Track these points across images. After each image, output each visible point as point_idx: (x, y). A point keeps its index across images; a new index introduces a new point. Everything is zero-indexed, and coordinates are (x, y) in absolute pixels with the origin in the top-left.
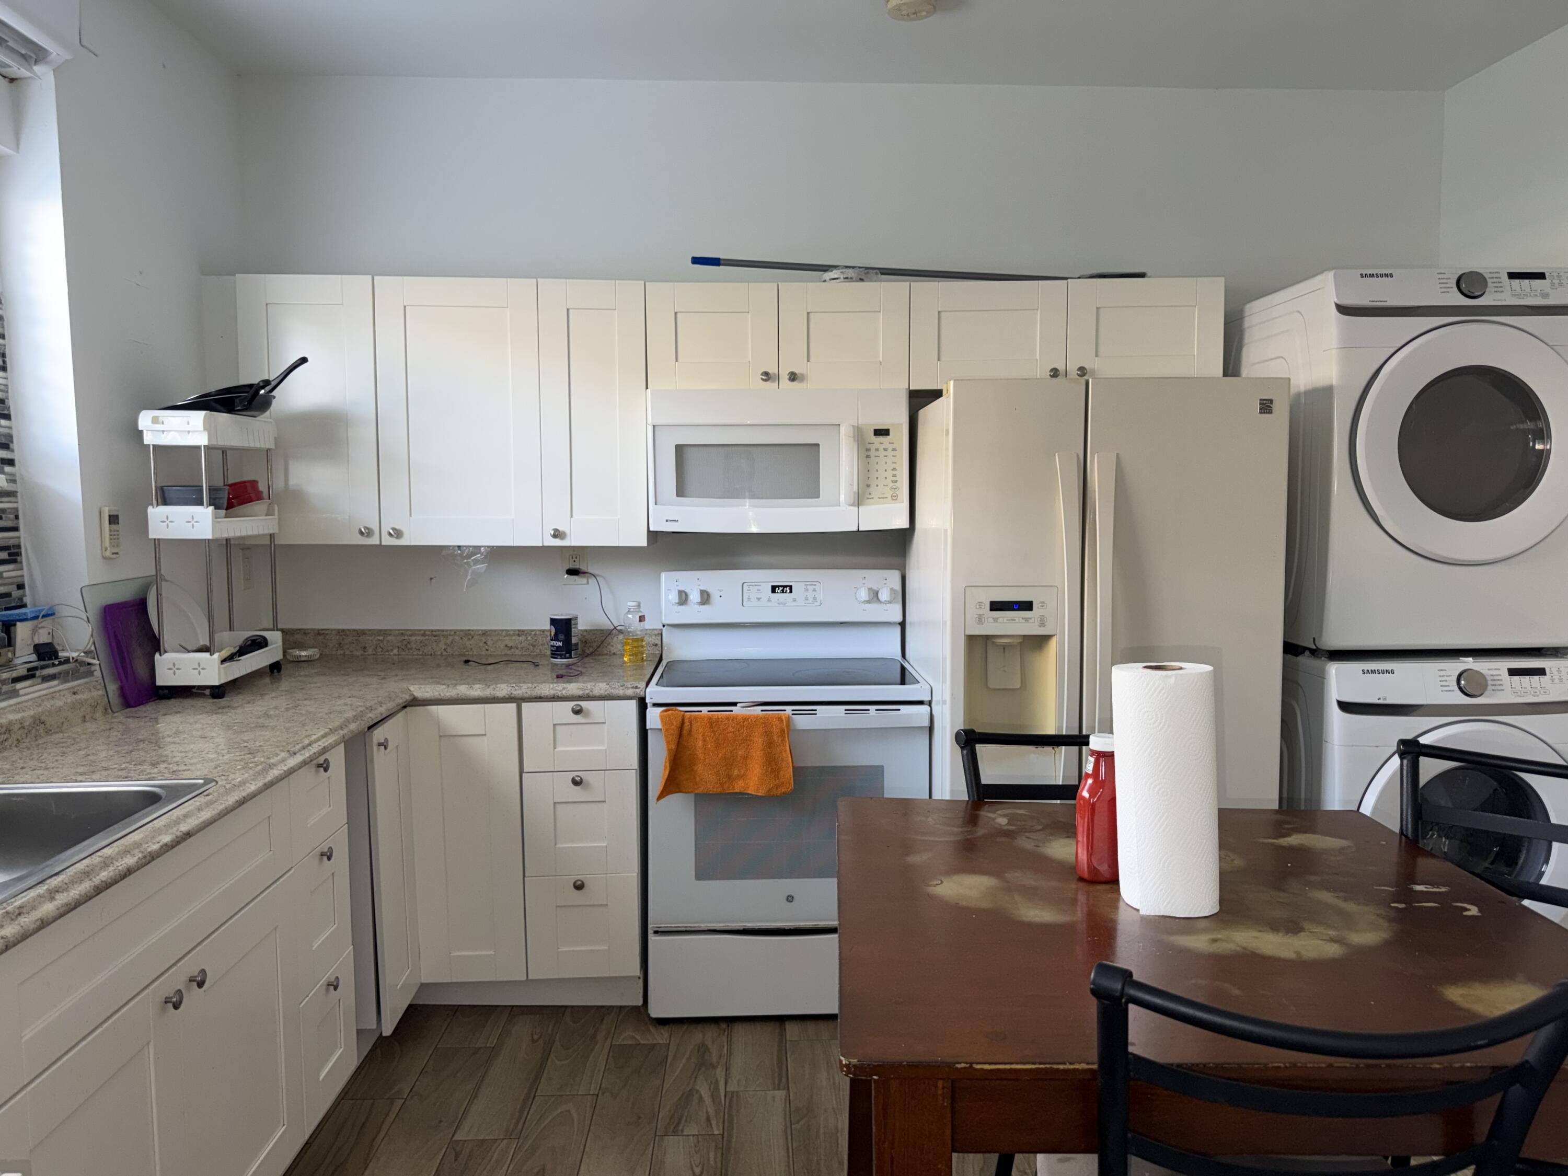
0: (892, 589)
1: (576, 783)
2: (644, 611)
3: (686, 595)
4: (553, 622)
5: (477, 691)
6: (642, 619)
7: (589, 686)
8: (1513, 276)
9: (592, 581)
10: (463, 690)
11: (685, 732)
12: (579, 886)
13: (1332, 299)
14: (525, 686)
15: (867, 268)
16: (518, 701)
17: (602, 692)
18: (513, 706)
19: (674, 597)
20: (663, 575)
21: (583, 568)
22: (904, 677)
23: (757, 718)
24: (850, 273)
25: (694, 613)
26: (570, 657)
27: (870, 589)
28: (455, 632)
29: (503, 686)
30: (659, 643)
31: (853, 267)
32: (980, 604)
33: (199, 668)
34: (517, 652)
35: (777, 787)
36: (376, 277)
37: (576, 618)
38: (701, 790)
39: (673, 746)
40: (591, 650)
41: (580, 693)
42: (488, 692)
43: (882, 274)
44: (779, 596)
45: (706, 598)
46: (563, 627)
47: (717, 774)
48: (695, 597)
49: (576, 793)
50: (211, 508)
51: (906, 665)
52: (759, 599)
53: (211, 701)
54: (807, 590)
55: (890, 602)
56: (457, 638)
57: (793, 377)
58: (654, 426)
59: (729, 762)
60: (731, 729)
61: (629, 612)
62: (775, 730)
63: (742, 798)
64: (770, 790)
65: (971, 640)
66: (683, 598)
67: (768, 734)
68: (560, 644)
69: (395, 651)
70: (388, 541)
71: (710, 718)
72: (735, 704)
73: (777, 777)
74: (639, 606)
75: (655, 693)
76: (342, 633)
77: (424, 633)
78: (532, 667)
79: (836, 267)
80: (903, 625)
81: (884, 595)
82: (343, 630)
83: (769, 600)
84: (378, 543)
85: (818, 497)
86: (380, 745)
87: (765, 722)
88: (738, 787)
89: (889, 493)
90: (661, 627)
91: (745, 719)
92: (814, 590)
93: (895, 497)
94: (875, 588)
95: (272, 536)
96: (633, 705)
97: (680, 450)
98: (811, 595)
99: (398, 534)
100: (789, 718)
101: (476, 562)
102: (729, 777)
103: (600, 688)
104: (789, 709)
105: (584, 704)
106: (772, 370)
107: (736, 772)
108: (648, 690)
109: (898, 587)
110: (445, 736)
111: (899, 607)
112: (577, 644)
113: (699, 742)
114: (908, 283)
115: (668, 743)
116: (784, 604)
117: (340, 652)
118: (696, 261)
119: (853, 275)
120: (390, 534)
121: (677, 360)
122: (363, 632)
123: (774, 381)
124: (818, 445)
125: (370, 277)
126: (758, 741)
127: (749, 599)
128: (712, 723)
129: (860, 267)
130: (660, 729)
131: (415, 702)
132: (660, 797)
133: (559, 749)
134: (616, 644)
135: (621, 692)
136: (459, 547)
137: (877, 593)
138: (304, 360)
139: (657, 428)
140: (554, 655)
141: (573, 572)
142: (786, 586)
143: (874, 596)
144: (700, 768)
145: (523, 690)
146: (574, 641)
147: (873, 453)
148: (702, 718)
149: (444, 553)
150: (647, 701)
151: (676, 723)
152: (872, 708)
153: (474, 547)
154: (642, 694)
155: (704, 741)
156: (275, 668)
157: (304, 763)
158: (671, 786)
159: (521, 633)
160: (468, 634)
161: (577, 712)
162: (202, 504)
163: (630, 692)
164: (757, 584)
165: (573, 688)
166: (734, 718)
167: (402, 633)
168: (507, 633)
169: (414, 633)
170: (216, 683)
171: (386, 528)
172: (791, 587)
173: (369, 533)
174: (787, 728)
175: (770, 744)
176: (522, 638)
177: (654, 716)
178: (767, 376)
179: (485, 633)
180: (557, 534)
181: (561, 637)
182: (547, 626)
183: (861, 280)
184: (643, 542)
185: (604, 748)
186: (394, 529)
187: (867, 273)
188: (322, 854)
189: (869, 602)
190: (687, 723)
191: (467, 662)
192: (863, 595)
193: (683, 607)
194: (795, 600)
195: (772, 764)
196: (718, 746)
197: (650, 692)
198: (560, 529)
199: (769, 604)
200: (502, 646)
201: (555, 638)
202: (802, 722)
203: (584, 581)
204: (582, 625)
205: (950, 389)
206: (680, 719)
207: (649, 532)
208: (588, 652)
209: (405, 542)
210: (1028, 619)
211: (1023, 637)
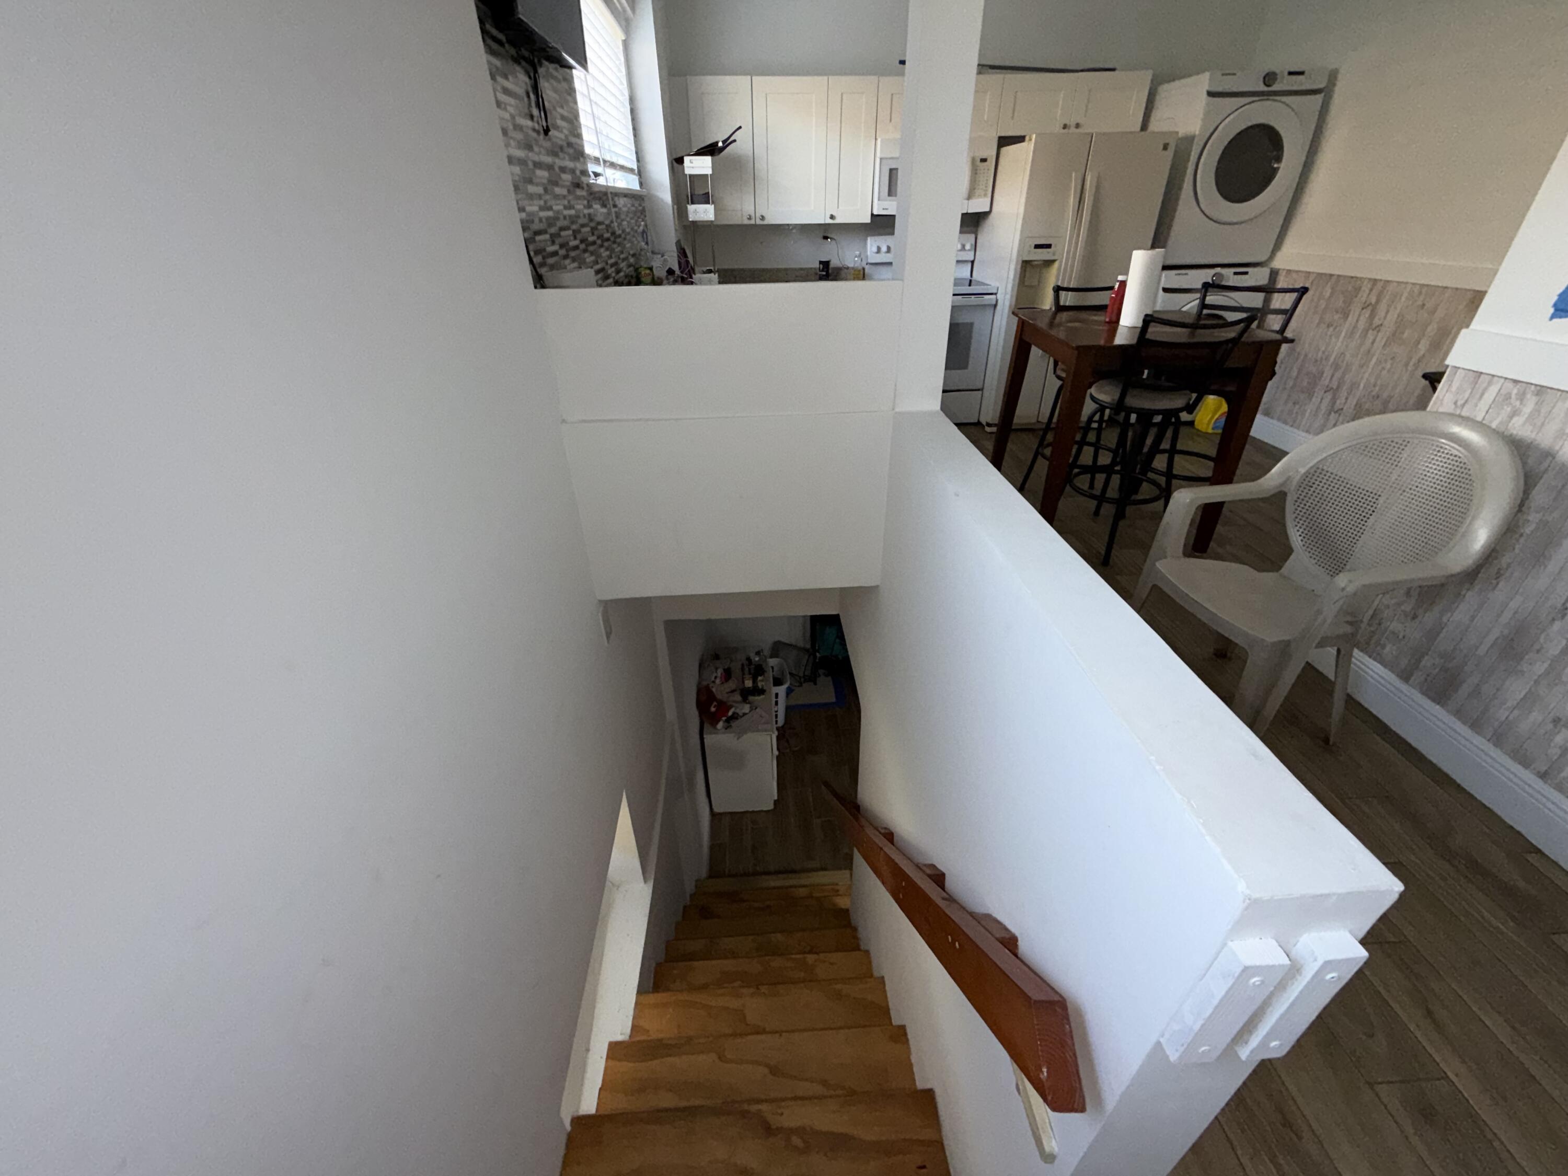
0: (971, 244)
2: (862, 256)
3: (881, 248)
4: (821, 263)
6: (861, 260)
8: (1290, 73)
9: (834, 242)
13: (1206, 87)
19: (875, 249)
20: (869, 239)
21: (830, 235)
25: (883, 257)
27: (962, 244)
30: (865, 273)
32: (1030, 246)
36: (753, 78)
37: (831, 261)
43: (990, 69)
45: (889, 250)
46: (826, 265)
48: (884, 249)
55: (969, 250)
58: (880, 159)
61: (856, 257)
65: (1024, 263)
66: (879, 250)
68: (824, 273)
70: (759, 222)
74: (860, 254)
80: (973, 262)
81: (968, 247)
84: (754, 223)
89: (983, 193)
90: (866, 265)
93: (985, 195)
94: (964, 243)
97: (891, 171)
99: (763, 218)
101: (793, 232)
109: (973, 243)
111: (973, 253)
112: (830, 274)
114: (1003, 75)
118: (900, 62)
120: (759, 218)
121: (890, 121)
125: (748, 77)
136: (788, 224)
137: (964, 246)
138: (740, 127)
139: (882, 160)
141: (826, 237)
146: (830, 271)
147: (978, 172)
149: (782, 228)
153: (795, 224)
159: (801, 269)
162: (709, 203)
168: (795, 269)
169: (757, 270)
171: (758, 215)
173: (750, 218)
176: (806, 267)
179: (786, 270)
180: (832, 217)
181: (826, 270)
182: (817, 265)
184: (868, 220)
186: (761, 216)
189: (960, 250)
193: (878, 255)
198: (834, 214)
201: (823, 271)
203: (830, 241)
204: (832, 265)
205: (1032, 139)
207: (872, 215)
209: (765, 222)
210: (1048, 253)
211: (1044, 261)
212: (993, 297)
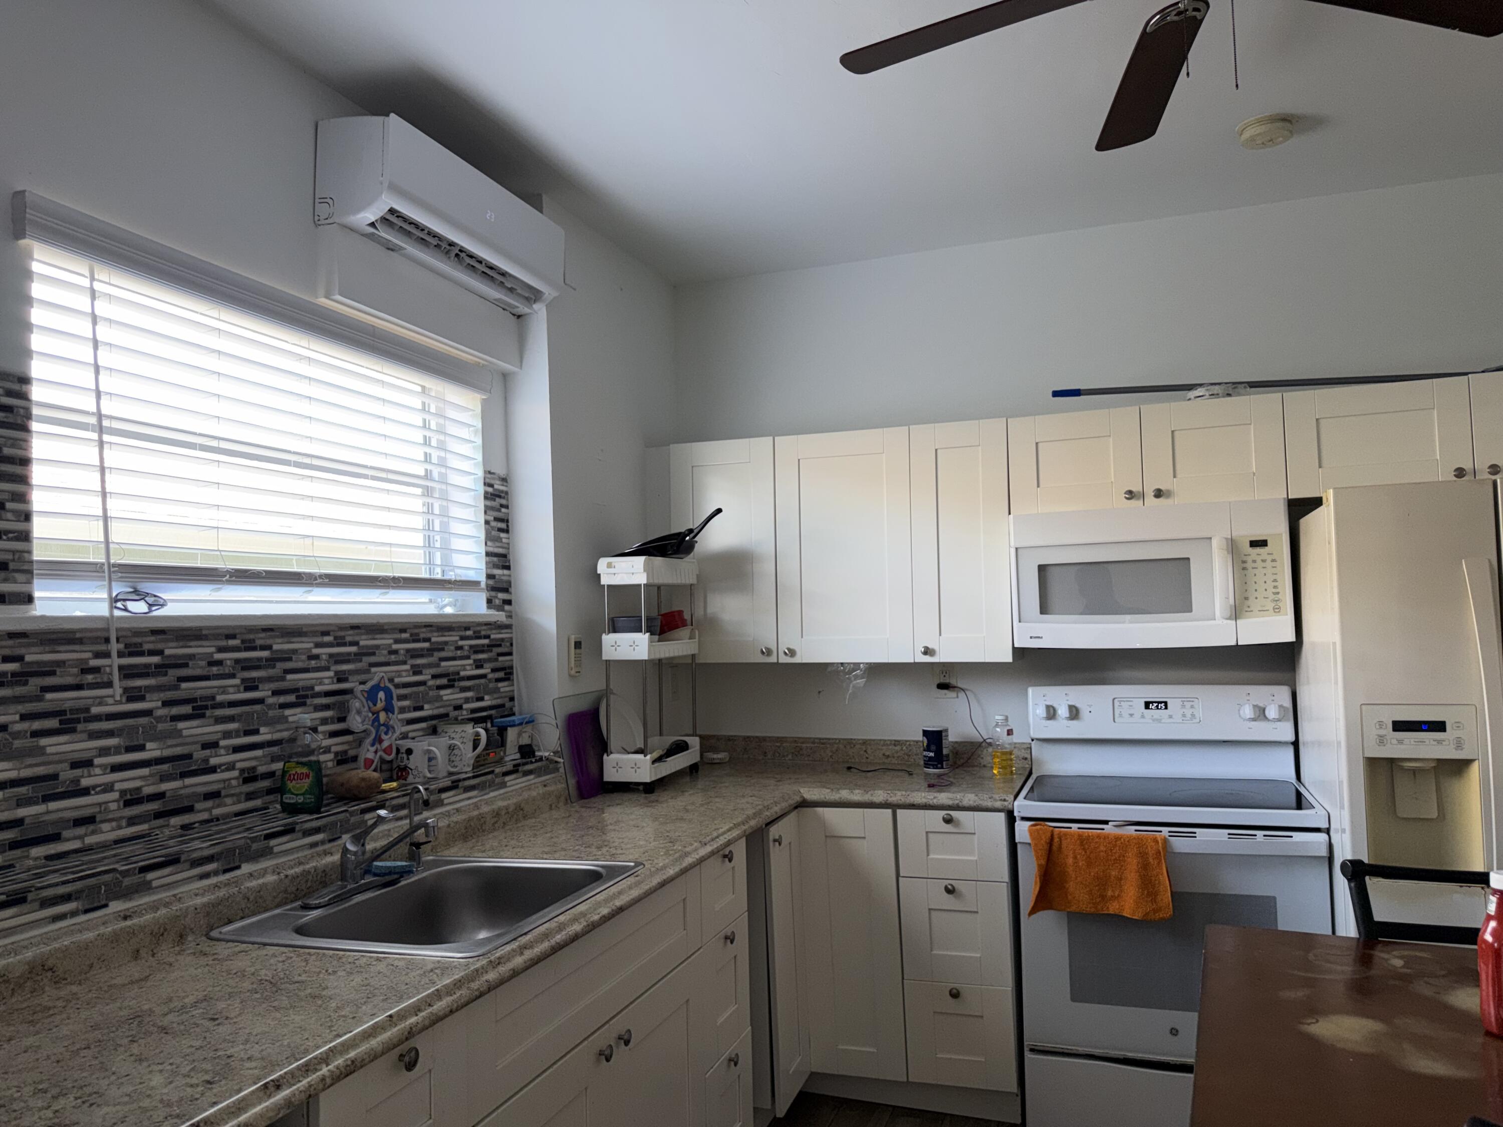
0: (1281, 706)
1: (950, 891)
2: (1012, 725)
3: (1054, 710)
4: (925, 733)
5: (857, 796)
6: (1010, 732)
7: (959, 796)
9: (961, 694)
10: (845, 794)
11: (1055, 848)
12: (955, 995)
14: (899, 793)
15: (1234, 383)
16: (894, 807)
17: (972, 803)
18: (889, 812)
19: (1041, 712)
20: (1030, 690)
21: (953, 682)
22: (1300, 803)
23: (1130, 839)
24: (1216, 390)
25: (1062, 728)
26: (942, 768)
27: (1255, 706)
28: (840, 740)
29: (880, 792)
30: (1029, 757)
31: (1219, 384)
32: (1381, 724)
33: (636, 766)
34: (894, 761)
35: (1155, 911)
36: (776, 438)
37: (946, 730)
38: (1073, 908)
39: (1043, 862)
40: (962, 761)
41: (950, 803)
42: (867, 798)
43: (1251, 387)
44: (1153, 713)
45: (1074, 713)
46: (934, 738)
47: (1090, 892)
48: (1063, 712)
49: (948, 901)
50: (648, 634)
51: (1302, 790)
52: (1131, 715)
53: (644, 795)
54: (1183, 706)
55: (1279, 720)
56: (841, 746)
57: (1159, 494)
58: (1017, 549)
59: (1102, 882)
60: (1102, 848)
61: (997, 725)
62: (1151, 852)
63: (1119, 920)
64: (1147, 914)
65: (1373, 764)
66: (1051, 713)
67: (1143, 855)
68: (932, 754)
69: (790, 757)
70: (784, 659)
71: (1080, 836)
72: (1106, 822)
73: (1154, 901)
74: (1007, 719)
75: (1023, 806)
76: (747, 739)
77: (813, 741)
78: (907, 775)
79: (1201, 385)
80: (1296, 744)
81: (1272, 712)
82: (748, 737)
83: (1143, 717)
84: (775, 661)
85: (1191, 611)
86: (775, 841)
87: (1139, 842)
88: (1113, 908)
89: (1270, 606)
90: (1030, 741)
91: (1118, 838)
92: (1192, 707)
93: (1277, 610)
94: (1261, 705)
95: (693, 656)
96: (1001, 817)
97: (1042, 569)
98: (1188, 713)
99: (792, 653)
100: (1165, 841)
101: (856, 677)
102: (1103, 897)
103: (969, 799)
104: (1165, 830)
105: (954, 814)
106: (1136, 488)
107: (1110, 893)
108: (1016, 803)
109: (1288, 704)
110: (832, 837)
111: (1289, 726)
112: (947, 756)
113: (1070, 860)
114: (1280, 394)
115: (1037, 858)
116: (1159, 721)
117: (746, 756)
118: (1056, 394)
119: (1220, 392)
120: (785, 653)
121: (1038, 486)
122: (764, 739)
123: (1138, 499)
124: (1188, 559)
125: (771, 438)
126: (1132, 863)
127: (1121, 715)
128: (1083, 841)
129: (1226, 383)
130: (1029, 844)
131: (804, 804)
132: (1033, 911)
133: (931, 856)
134: (986, 756)
135: (989, 804)
136: (842, 664)
137: (1264, 710)
138: (719, 511)
139: (1019, 551)
140: (927, 765)
141: (943, 686)
142: (1161, 702)
143: (1261, 714)
144: (1071, 886)
145: (897, 797)
146: (945, 751)
147: (1249, 565)
148: (1072, 835)
149: (829, 669)
150: (1016, 814)
151: (1045, 838)
152: (1260, 833)
153: (854, 664)
154: (1010, 807)
155: (1075, 858)
156: (693, 769)
157: (713, 853)
158: (1043, 902)
159: (897, 743)
160: (850, 743)
161: (948, 821)
162: (641, 631)
163: (998, 804)
164: (1129, 699)
165: (943, 798)
166: (1106, 837)
167: (795, 740)
168: (885, 743)
169: (805, 740)
170: (648, 780)
171: (783, 648)
172: (1166, 703)
173: (769, 652)
174: (1165, 850)
175: (1145, 866)
176: (898, 748)
177: (1022, 830)
178: (1131, 495)
179: (865, 742)
180: (927, 651)
181: (933, 747)
182: (920, 737)
183: (1229, 395)
184: (1009, 658)
185: (976, 858)
186: (789, 649)
187: (1233, 388)
188: (726, 938)
189: (1254, 720)
190: (1056, 840)
191: (849, 768)
192: (1248, 711)
193: (1051, 722)
194: (1171, 717)
195: (1148, 886)
196: (1089, 864)
197: (1019, 806)
198: (930, 646)
199: (1142, 720)
200: (881, 755)
201: (928, 749)
202: (1181, 845)
203: (953, 694)
204: (952, 737)
205: (1329, 497)
206: (1049, 835)
207: (1014, 648)
208: (959, 763)
209: (797, 660)
210: (1439, 742)
211: (1439, 760)
212: (1323, 837)
